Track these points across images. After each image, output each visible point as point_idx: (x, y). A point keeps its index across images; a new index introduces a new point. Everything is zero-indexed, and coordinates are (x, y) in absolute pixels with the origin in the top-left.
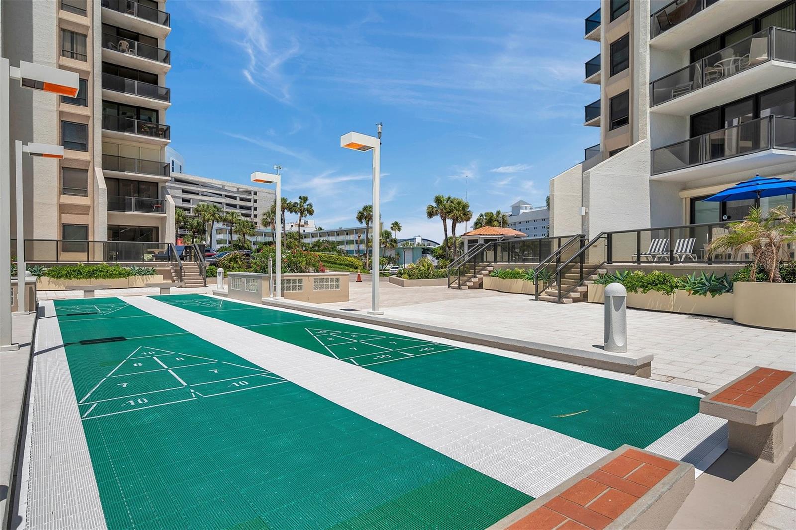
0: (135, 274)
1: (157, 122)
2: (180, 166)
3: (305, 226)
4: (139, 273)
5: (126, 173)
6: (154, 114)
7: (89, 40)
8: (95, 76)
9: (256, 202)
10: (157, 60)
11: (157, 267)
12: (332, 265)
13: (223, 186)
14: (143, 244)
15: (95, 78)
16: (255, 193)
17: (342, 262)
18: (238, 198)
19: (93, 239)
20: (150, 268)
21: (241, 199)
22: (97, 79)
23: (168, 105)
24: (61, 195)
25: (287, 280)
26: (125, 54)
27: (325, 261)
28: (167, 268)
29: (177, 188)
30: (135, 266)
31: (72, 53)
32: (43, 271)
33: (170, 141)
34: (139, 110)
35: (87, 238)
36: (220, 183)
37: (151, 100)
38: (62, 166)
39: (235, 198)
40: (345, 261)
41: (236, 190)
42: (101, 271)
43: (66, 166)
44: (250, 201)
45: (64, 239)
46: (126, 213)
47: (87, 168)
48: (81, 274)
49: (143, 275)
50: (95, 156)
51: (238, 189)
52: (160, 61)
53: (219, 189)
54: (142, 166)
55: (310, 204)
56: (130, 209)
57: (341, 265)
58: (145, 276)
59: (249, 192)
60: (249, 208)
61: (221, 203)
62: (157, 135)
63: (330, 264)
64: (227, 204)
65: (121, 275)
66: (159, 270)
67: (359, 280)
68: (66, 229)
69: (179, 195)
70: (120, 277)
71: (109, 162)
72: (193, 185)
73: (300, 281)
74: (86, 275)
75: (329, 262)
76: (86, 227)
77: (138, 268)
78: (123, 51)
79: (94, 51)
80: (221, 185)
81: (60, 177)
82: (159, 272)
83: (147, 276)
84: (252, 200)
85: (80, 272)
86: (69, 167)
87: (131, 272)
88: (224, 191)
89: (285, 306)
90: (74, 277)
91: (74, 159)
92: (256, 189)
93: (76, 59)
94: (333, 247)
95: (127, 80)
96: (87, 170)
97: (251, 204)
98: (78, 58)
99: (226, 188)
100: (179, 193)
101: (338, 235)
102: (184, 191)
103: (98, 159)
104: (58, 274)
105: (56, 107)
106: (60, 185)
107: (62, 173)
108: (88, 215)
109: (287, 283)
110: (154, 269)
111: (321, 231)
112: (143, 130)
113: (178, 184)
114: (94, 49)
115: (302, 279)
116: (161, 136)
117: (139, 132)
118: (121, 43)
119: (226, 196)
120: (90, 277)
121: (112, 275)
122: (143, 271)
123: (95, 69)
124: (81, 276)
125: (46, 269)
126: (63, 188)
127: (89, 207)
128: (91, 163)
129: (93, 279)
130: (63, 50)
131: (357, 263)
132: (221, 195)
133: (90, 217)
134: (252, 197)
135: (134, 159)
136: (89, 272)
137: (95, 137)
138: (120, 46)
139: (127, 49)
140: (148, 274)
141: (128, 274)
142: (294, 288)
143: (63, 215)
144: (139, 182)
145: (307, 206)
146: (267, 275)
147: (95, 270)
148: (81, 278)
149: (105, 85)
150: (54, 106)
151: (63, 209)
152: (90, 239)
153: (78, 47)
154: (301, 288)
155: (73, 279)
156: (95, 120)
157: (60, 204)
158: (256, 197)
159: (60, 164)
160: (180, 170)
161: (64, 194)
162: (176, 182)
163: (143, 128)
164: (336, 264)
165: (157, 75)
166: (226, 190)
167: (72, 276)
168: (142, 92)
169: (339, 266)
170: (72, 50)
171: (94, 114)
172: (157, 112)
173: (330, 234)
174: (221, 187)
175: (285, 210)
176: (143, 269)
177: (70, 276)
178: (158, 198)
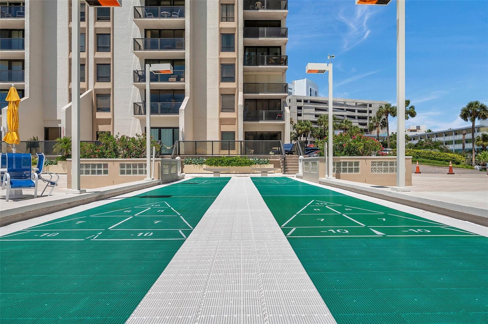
0: (256, 163)
1: (281, 54)
2: (316, 92)
3: (417, 131)
4: (258, 163)
5: (260, 94)
6: (279, 49)
7: (236, 7)
8: (239, 30)
9: (371, 113)
10: (280, 9)
11: (271, 159)
12: (431, 161)
13: (345, 102)
14: (262, 142)
15: (239, 32)
16: (370, 106)
17: (442, 158)
18: (356, 111)
19: (238, 139)
20: (266, 160)
21: (359, 111)
22: (240, 32)
23: (286, 40)
24: (221, 113)
25: (343, 162)
26: (259, 11)
27: (424, 157)
28: (278, 160)
29: (312, 108)
30: (256, 158)
31: (226, 18)
32: (204, 161)
33: (287, 67)
34: (268, 49)
35: (234, 140)
36: (342, 101)
37: (275, 39)
38: (221, 93)
39: (354, 111)
40: (445, 157)
41: (355, 105)
42: (235, 161)
43: (223, 93)
44: (366, 112)
45: (222, 140)
46: (260, 122)
47: (234, 93)
48: (223, 163)
49: (261, 164)
50: (239, 84)
51: (356, 103)
52: (283, 9)
53: (342, 105)
54: (270, 87)
55: (411, 107)
56: (262, 120)
57: (441, 160)
58: (262, 165)
59: (365, 105)
60: (365, 118)
61: (343, 116)
62: (280, 64)
63: (428, 160)
64: (348, 116)
65: (246, 164)
66: (271, 161)
67: (451, 173)
68: (223, 134)
69: (313, 113)
70: (246, 165)
71: (248, 87)
72: (323, 104)
73: (357, 164)
74: (226, 163)
75: (428, 158)
76: (234, 133)
77: (257, 159)
78: (258, 9)
79: (239, 13)
80: (343, 102)
81: (220, 101)
82: (271, 163)
83: (263, 165)
84: (368, 112)
85: (223, 161)
86: (224, 93)
87: (253, 162)
88: (345, 106)
89: (332, 184)
90: (219, 165)
91: (227, 88)
92: (371, 102)
93: (229, 21)
94: (436, 145)
95: (261, 29)
96: (234, 94)
97: (367, 114)
98: (230, 20)
99: (347, 103)
100: (313, 111)
101: (446, 135)
102: (317, 109)
103: (241, 86)
104: (211, 163)
105: (218, 56)
106: (220, 106)
107: (221, 98)
108: (235, 124)
109: (343, 165)
110: (268, 160)
111: (429, 133)
112: (270, 62)
113: (312, 105)
114: (239, 12)
115: (358, 162)
116: (282, 64)
117: (268, 64)
118: (257, 4)
119: (347, 110)
120: (228, 165)
121: (240, 164)
122: (261, 161)
123: (239, 26)
124: (223, 164)
125: (205, 160)
126: (222, 108)
127: (235, 119)
128: (237, 89)
129: (230, 167)
130: (222, 18)
131: (460, 159)
132: (343, 109)
133: (236, 126)
134: (368, 109)
135: (264, 83)
136: (228, 161)
137: (239, 72)
138: (256, 6)
139: (260, 7)
140: (264, 164)
141: (251, 163)
142: (351, 170)
143: (221, 126)
144: (269, 100)
145: (409, 109)
146: (323, 157)
147: (231, 160)
148: (223, 165)
149: (246, 35)
150: (217, 55)
151: (222, 121)
152: (236, 140)
153: (230, 13)
154: (357, 170)
155: (219, 166)
156: (239, 60)
157: (220, 119)
158: (371, 109)
159: (220, 93)
160: (316, 95)
161: (222, 112)
162: (311, 103)
163: (270, 61)
164: (435, 159)
165: (280, 21)
166: (347, 106)
167: (218, 164)
168: (270, 35)
169: (439, 162)
170: (226, 16)
171: (239, 55)
172: (280, 47)
173: (438, 135)
174: (343, 103)
175: (389, 115)
176: (261, 160)
177: (217, 164)
178: (281, 110)
